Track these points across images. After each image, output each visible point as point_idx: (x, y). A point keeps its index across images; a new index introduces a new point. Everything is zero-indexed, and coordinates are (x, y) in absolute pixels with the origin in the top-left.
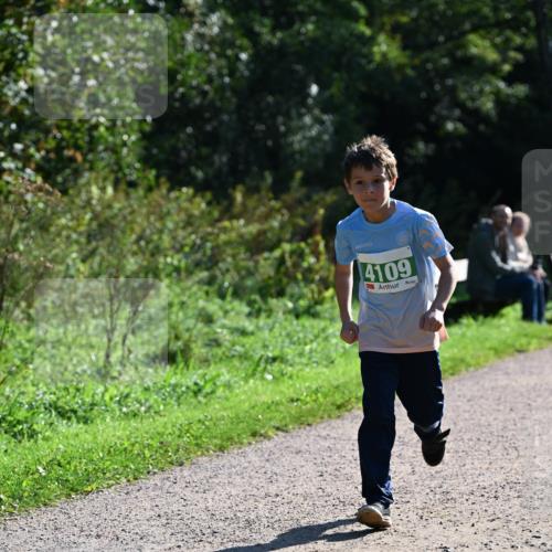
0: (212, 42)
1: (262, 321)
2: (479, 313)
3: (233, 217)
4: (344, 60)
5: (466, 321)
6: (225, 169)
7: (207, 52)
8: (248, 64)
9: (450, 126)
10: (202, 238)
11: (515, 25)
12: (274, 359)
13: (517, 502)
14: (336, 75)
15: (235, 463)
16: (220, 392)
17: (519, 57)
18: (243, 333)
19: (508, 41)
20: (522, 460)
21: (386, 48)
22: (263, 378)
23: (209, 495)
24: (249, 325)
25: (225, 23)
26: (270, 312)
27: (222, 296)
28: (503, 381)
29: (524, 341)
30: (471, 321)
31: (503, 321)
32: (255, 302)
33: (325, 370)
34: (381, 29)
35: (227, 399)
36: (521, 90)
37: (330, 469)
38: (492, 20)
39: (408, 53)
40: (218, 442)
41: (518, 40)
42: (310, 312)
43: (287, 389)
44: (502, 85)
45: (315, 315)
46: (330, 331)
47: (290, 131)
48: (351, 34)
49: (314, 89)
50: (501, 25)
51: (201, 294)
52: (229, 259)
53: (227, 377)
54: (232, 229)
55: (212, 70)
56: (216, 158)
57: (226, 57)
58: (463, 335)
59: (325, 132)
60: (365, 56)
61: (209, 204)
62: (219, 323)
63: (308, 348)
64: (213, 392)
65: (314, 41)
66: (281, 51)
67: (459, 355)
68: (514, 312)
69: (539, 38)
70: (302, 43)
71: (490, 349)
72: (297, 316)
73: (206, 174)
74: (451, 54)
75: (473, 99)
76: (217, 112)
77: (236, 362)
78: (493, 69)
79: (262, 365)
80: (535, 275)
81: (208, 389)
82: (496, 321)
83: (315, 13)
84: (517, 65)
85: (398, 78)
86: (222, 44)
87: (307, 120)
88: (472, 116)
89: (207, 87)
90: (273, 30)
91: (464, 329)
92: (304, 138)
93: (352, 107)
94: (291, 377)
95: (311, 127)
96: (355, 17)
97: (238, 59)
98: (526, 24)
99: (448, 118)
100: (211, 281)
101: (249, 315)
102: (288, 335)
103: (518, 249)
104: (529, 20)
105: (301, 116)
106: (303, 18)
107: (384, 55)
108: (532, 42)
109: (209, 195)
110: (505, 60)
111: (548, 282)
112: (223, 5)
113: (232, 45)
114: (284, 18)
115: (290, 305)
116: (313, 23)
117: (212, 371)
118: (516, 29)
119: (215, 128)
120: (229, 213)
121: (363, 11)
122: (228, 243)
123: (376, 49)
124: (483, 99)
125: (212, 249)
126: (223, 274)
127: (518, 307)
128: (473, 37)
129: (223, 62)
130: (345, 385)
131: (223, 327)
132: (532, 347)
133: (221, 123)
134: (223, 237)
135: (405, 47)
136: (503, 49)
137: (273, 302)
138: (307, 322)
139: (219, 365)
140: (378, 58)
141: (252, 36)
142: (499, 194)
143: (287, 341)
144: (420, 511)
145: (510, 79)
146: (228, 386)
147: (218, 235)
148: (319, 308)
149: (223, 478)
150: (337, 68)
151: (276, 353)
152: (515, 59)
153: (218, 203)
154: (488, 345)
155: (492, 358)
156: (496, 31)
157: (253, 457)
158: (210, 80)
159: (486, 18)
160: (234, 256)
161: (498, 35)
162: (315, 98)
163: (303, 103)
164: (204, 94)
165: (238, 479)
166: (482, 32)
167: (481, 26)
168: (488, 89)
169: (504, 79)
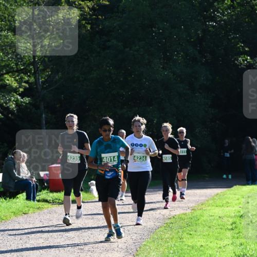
2: (7, 197)
5: (2, 200)
11: (25, 71)
17: (27, 86)
19: (22, 78)
29: (27, 209)
30: (4, 200)
31: (18, 200)
36: (27, 100)
38: (15, 69)
41: (26, 78)
44: (19, 97)
50: (19, 71)
58: (0, 206)
68: (23, 196)
69: (34, 78)
71: (12, 213)
75: (6, 103)
78: (15, 90)
80: (32, 181)
82: (15, 200)
84: (25, 89)
88: (6, 110)
91: (0, 204)
98: (30, 71)
104: (31, 70)
110: (20, 87)
111: (38, 184)
118: (26, 74)
124: (11, 104)
127: (24, 194)
128: (6, 76)
132: (30, 212)
136: (20, 82)
145: (22, 95)
152: (25, 87)
154: (11, 211)
155: (13, 217)
156: (17, 74)
159: (12, 68)
161: (18, 76)
166: (10, 74)
167: (10, 71)
168: (13, 99)
169: (20, 95)
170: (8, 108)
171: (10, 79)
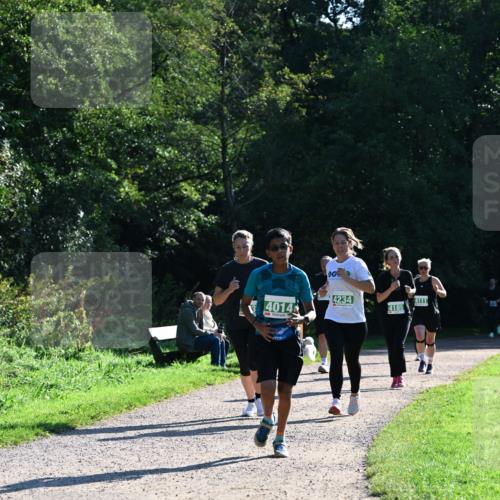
0: (16, 181)
1: (45, 361)
2: (184, 359)
3: (27, 294)
4: (102, 196)
5: (176, 364)
6: (23, 263)
7: (13, 188)
8: (39, 196)
9: (168, 240)
10: (6, 307)
11: (210, 177)
12: (52, 386)
13: (205, 481)
14: (96, 205)
15: (24, 452)
16: (15, 407)
17: (213, 198)
18: (32, 369)
19: (205, 187)
20: (209, 454)
21: (128, 189)
22: (44, 398)
23: (7, 473)
24: (35, 363)
25: (25, 169)
26: (49, 356)
27: (19, 345)
28: (198, 403)
29: (212, 378)
30: (179, 364)
31: (199, 365)
32: (40, 348)
33: (84, 394)
34: (126, 177)
35: (20, 411)
36: (213, 219)
37: (86, 458)
38: (196, 174)
39: (143, 193)
40: (14, 439)
41: (212, 187)
42: (76, 356)
43: (59, 405)
44: (202, 215)
45: (79, 359)
46: (88, 368)
47: (65, 240)
48: (107, 179)
49: (82, 214)
50: (202, 177)
51: (5, 343)
52: (24, 321)
53: (21, 397)
54: (27, 302)
55: (16, 199)
56: (17, 255)
57: (26, 191)
58: (174, 373)
59: (88, 241)
60: (115, 194)
61: (12, 285)
62: (16, 362)
63: (73, 380)
64: (11, 406)
65: (83, 183)
66: (61, 188)
67: (170, 386)
68: (206, 359)
69: (225, 186)
70: (74, 184)
71: (191, 383)
72: (67, 359)
73: (10, 266)
74: (169, 195)
75: (183, 224)
76: (19, 226)
77: (27, 387)
78: (196, 205)
79: (44, 390)
80: (220, 337)
81: (8, 404)
82: (194, 365)
83: (84, 165)
84: (211, 203)
85: (135, 208)
86: (22, 183)
87: (77, 233)
88: (182, 234)
89: (12, 210)
90: (56, 175)
91: (174, 370)
92: (75, 245)
93: (106, 226)
94: (62, 398)
95: (79, 237)
96: (109, 169)
97: (33, 192)
98: (218, 177)
99: (167, 236)
100: (11, 335)
101: (36, 357)
102: (61, 371)
103: (207, 318)
104: (219, 175)
105: (73, 230)
106: (75, 168)
107: (127, 193)
108: (221, 189)
109: (12, 279)
110: (203, 200)
111: (228, 341)
112: (25, 159)
113: (30, 183)
114: (63, 168)
115: (63, 351)
116: (82, 171)
117: (11, 392)
118: (211, 180)
119: (16, 237)
120: (25, 291)
121: (114, 166)
122: (24, 310)
123: (122, 190)
124: (190, 224)
125: (14, 314)
126: (20, 331)
127: (209, 356)
128: (183, 184)
129: (23, 194)
130: (97, 403)
131: (19, 364)
132: (217, 382)
133: (21, 233)
134: (20, 307)
135: (140, 190)
136: (203, 192)
137: (52, 350)
138: (73, 362)
139: (16, 389)
140: (123, 195)
141: (42, 178)
142: (198, 284)
143: (60, 374)
144: (143, 487)
145: (206, 212)
146: (21, 403)
147: (17, 305)
148: (81, 353)
149: (16, 462)
150: (96, 201)
151: (53, 382)
152: (211, 200)
153: (18, 285)
154: (189, 380)
155: (192, 389)
156: (198, 181)
157: (36, 450)
158: (14, 206)
159: (192, 172)
160: (27, 320)
161: (200, 184)
162: (82, 220)
163: (74, 222)
164: (11, 214)
165: (26, 464)
166: (189, 181)
167: (189, 177)
168: (192, 217)
169: (203, 211)
170: (185, 231)
171: (188, 188)
